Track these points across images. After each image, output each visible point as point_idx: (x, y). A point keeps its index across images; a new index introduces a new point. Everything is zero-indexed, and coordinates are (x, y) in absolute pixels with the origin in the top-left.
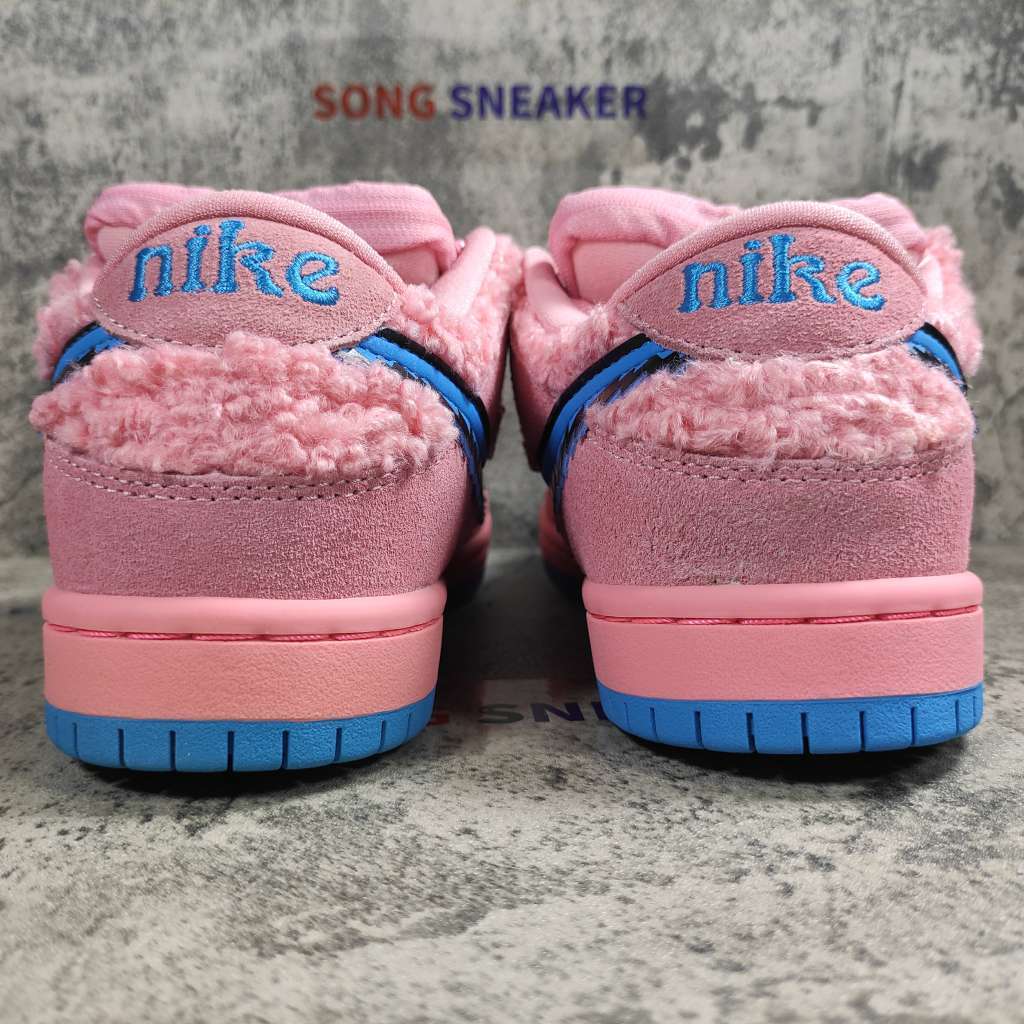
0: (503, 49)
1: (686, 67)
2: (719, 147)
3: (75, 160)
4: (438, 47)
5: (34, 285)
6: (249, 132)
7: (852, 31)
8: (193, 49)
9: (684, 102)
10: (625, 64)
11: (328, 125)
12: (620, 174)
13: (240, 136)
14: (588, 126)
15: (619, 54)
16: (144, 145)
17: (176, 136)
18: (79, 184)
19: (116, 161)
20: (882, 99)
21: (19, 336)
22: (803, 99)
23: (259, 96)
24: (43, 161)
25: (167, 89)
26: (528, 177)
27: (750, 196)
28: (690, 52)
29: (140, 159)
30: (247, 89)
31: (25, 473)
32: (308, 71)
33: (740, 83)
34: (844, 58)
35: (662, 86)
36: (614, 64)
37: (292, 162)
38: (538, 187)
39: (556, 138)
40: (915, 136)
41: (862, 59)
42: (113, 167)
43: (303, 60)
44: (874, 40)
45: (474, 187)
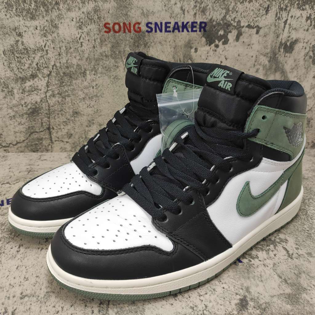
0: (163, 10)
1: (220, 15)
2: (228, 40)
3: (32, 46)
4: (142, 10)
5: (25, 83)
6: (84, 37)
7: (274, 3)
8: (65, 11)
9: (218, 26)
10: (201, 14)
11: (108, 35)
12: (197, 49)
13: (82, 38)
14: (188, 34)
15: (199, 11)
16: (53, 41)
17: (62, 38)
18: (34, 53)
19: (45, 47)
20: (280, 25)
21: (23, 97)
22: (256, 25)
23: (87, 26)
24: (23, 47)
25: (58, 24)
26: (169, 50)
27: (236, 55)
28: (221, 10)
29: (52, 46)
30: (83, 23)
31: (29, 133)
32: (101, 18)
33: (236, 20)
34: (270, 11)
35: (212, 21)
36: (197, 15)
37: (98, 46)
38: (172, 54)
39: (178, 38)
40: (289, 37)
41: (276, 11)
42: (44, 48)
43: (100, 14)
44: (281, 6)
45: (153, 54)
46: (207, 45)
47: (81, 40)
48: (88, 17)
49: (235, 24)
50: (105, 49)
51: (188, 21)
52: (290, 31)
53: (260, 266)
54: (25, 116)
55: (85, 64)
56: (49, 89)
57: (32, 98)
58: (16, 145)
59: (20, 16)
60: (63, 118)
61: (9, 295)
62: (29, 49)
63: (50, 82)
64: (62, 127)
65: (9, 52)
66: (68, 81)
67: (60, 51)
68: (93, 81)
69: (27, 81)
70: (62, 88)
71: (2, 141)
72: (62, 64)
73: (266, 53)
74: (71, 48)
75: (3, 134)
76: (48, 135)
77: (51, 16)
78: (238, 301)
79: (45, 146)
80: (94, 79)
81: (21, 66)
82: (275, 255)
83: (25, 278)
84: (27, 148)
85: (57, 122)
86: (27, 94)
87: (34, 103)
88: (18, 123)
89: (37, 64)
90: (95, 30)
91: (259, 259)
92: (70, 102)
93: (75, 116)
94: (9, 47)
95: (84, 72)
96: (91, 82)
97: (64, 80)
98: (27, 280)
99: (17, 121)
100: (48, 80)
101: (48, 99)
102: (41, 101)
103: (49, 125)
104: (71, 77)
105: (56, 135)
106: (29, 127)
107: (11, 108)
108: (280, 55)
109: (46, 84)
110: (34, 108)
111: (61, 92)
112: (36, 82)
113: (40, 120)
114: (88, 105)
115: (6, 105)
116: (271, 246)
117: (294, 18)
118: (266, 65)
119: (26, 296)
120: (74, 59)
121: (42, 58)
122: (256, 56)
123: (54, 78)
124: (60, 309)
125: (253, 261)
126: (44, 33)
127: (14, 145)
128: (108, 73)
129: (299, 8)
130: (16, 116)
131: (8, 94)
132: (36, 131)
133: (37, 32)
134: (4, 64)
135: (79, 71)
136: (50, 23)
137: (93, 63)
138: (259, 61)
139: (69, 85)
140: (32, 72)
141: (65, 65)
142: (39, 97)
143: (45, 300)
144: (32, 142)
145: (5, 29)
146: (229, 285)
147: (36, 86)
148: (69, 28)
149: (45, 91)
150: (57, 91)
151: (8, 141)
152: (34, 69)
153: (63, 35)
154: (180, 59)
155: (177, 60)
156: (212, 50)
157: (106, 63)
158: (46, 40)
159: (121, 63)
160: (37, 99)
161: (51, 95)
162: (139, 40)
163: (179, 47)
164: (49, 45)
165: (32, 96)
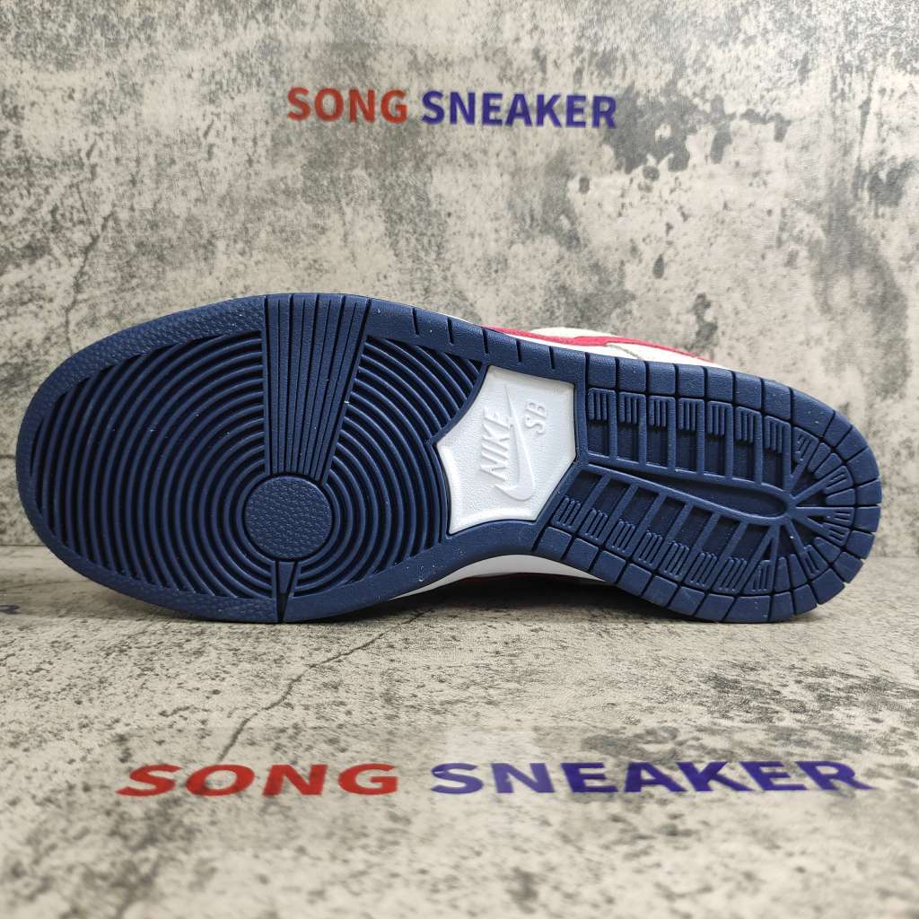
0: (476, 56)
1: (656, 78)
2: (687, 157)
3: (47, 152)
4: (412, 52)
5: (2, 273)
6: (222, 129)
7: (821, 48)
8: (170, 47)
9: (654, 112)
10: (596, 73)
11: (301, 125)
12: (588, 181)
13: (212, 133)
14: (557, 133)
15: (590, 64)
16: (117, 139)
17: (150, 132)
18: (51, 174)
19: (89, 154)
20: (849, 115)
22: (772, 112)
23: (233, 94)
24: (16, 152)
25: (142, 86)
26: (497, 182)
27: (717, 206)
28: (660, 63)
29: (113, 153)
30: (221, 87)
32: (282, 72)
33: (709, 95)
34: (812, 74)
35: (632, 96)
36: (585, 73)
37: (263, 160)
38: (506, 191)
39: (526, 144)
40: (882, 153)
41: (830, 75)
42: (85, 160)
43: (279, 61)
44: (843, 58)
45: (443, 190)
46: (618, 168)
47: (211, 138)
48: (240, 69)
49: (707, 108)
50: (286, 169)
51: (556, 92)
52: (884, 134)
55: (216, 216)
56: (80, 297)
57: (17, 327)
59: (24, 56)
62: (37, 161)
63: (86, 274)
66: (149, 273)
67: (137, 172)
68: (236, 275)
69: (10, 267)
70: (128, 295)
72: (137, 214)
73: (812, 203)
74: (173, 162)
77: (125, 61)
80: (241, 268)
87: (21, 344)
89: (53, 212)
90: (259, 108)
95: (210, 243)
96: (229, 279)
97: (138, 269)
100: (82, 267)
101: (70, 335)
102: (48, 339)
104: (161, 258)
108: (861, 210)
109: (71, 281)
110: (17, 367)
111: (122, 312)
112: (39, 271)
117: (891, 96)
118: (818, 242)
120: (180, 197)
121: (74, 189)
122: (783, 210)
123: (102, 260)
126: (93, 113)
128: (290, 250)
129: (901, 65)
133: (73, 105)
135: (190, 241)
136: (118, 82)
137: (241, 216)
138: (795, 227)
139: (152, 288)
140: (33, 236)
141: (149, 217)
142: (41, 325)
147: (36, 284)
148: (175, 99)
149: (66, 305)
150: (107, 305)
152: (41, 226)
153: (152, 119)
154: (532, 211)
155: (523, 214)
156: (635, 185)
157: (286, 217)
158: (95, 134)
159: (336, 217)
160: (33, 331)
161: (84, 321)
162: (398, 146)
163: (529, 173)
164: (104, 148)
165: (18, 319)
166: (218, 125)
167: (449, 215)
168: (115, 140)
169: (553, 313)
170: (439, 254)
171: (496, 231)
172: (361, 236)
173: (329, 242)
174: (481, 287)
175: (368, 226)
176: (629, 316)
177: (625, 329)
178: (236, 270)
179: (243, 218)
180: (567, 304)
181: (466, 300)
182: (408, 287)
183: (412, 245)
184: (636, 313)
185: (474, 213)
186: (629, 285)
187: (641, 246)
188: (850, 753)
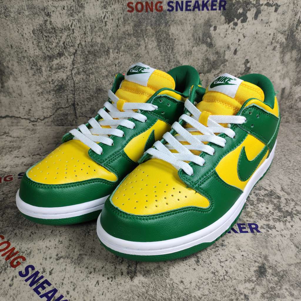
2: (247, 18)
3: (59, 26)
5: (52, 61)
6: (108, 16)
9: (238, 4)
11: (131, 14)
12: (216, 27)
13: (106, 18)
14: (208, 13)
16: (79, 21)
17: (88, 18)
18: (62, 32)
19: (71, 26)
21: (50, 75)
22: (275, 3)
23: (111, 6)
24: (51, 26)
25: (84, 4)
26: (189, 29)
27: (254, 33)
29: (78, 25)
30: (107, 3)
31: (56, 109)
37: (121, 25)
38: (192, 32)
39: (198, 16)
42: (70, 28)
45: (173, 32)
46: (226, 23)
49: (255, 2)
50: (128, 28)
53: (278, 236)
54: (52, 92)
55: (109, 43)
56: (74, 67)
57: (59, 75)
58: (43, 120)
60: (87, 95)
61: (46, 256)
62: (57, 29)
63: (75, 60)
64: (86, 103)
65: (38, 32)
66: (92, 59)
67: (86, 31)
68: (116, 59)
69: (54, 59)
70: (87, 66)
71: (31, 116)
72: (87, 43)
73: (283, 31)
74: (95, 27)
75: (32, 109)
76: (73, 111)
78: (257, 268)
79: (70, 121)
80: (117, 57)
81: (49, 45)
82: (292, 226)
83: (59, 241)
84: (54, 123)
85: (82, 98)
86: (54, 72)
87: (60, 80)
88: (45, 100)
89: (64, 43)
90: (119, 9)
91: (277, 229)
92: (94, 79)
93: (98, 93)
94: (38, 26)
95: (108, 50)
96: (114, 60)
97: (89, 58)
98: (61, 243)
99: (44, 97)
100: (74, 59)
101: (73, 77)
102: (67, 78)
103: (74, 101)
104: (95, 55)
105: (80, 111)
106: (56, 103)
107: (40, 85)
108: (298, 32)
109: (72, 62)
110: (60, 85)
111: (86, 70)
112: (62, 60)
113: (66, 97)
114: (111, 82)
115: (34, 83)
116: (288, 217)
118: (283, 43)
119: (61, 257)
120: (98, 37)
121: (69, 37)
122: (274, 33)
123: (79, 57)
124: (92, 270)
125: (270, 232)
126: (71, 13)
127: (41, 120)
128: (130, 52)
130: (43, 93)
131: (36, 72)
132: (62, 107)
133: (65, 11)
134: (33, 43)
135: (102, 50)
136: (77, 3)
137: (116, 42)
138: (277, 39)
139: (93, 63)
140: (59, 50)
141: (90, 44)
142: (65, 74)
143: (79, 262)
144: (58, 117)
145: (34, 9)
146: (248, 253)
147: (62, 64)
148: (94, 7)
149: (71, 69)
150: (82, 68)
151: (36, 117)
152: (61, 48)
153: (88, 14)
154: (199, 37)
155: (196, 38)
156: (230, 28)
157: (128, 42)
158: (72, 20)
159: (143, 41)
160: (63, 76)
161: (76, 73)
162: (160, 19)
163: (199, 26)
164: (75, 24)
165: (59, 73)
166: (107, 15)
167: (175, 39)
168: (79, 22)
169: (204, 66)
170: (172, 51)
171: (189, 43)
172: (150, 46)
173: (141, 49)
174: (184, 60)
175: (152, 44)
176: (225, 66)
177: (224, 70)
178: (116, 58)
179: (116, 43)
180: (208, 63)
181: (180, 63)
182: (163, 60)
183: (165, 49)
184: (227, 65)
185: (182, 38)
186: (226, 57)
187: (231, 46)
188: (259, 220)
